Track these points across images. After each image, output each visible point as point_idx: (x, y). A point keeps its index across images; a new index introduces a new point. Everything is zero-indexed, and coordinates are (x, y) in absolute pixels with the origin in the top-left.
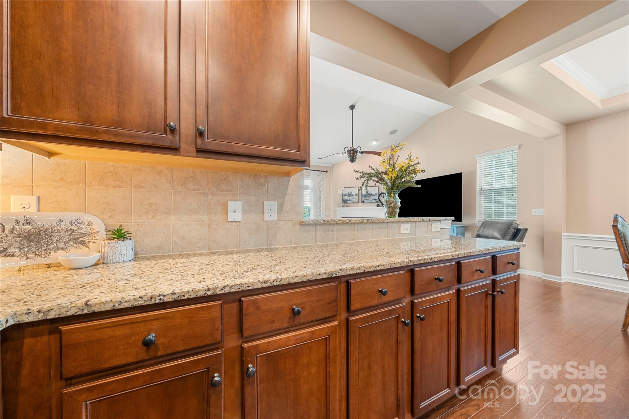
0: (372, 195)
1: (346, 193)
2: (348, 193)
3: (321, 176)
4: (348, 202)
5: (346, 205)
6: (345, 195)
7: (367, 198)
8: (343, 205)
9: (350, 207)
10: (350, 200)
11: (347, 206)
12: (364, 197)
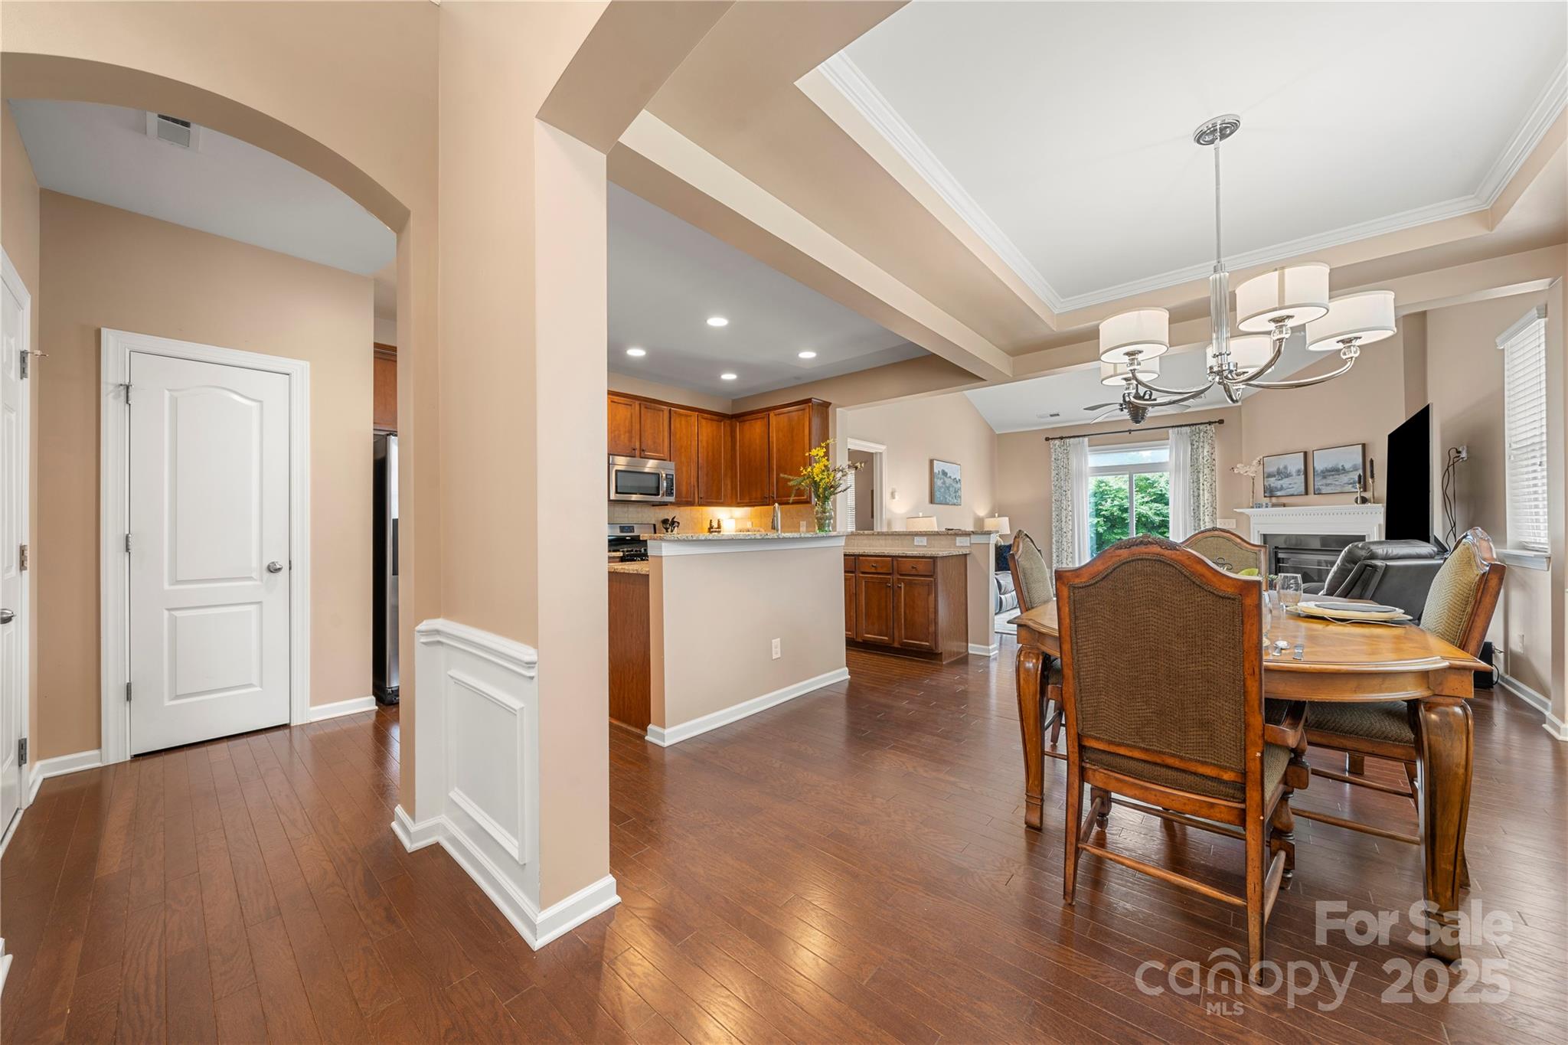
0: (1344, 469)
1: (1273, 469)
2: (1278, 469)
3: (1203, 434)
4: (1279, 493)
5: (1274, 500)
6: (1270, 476)
7: (1329, 482)
9: (1285, 505)
10: (1282, 489)
11: (1277, 505)
12: (1320, 478)
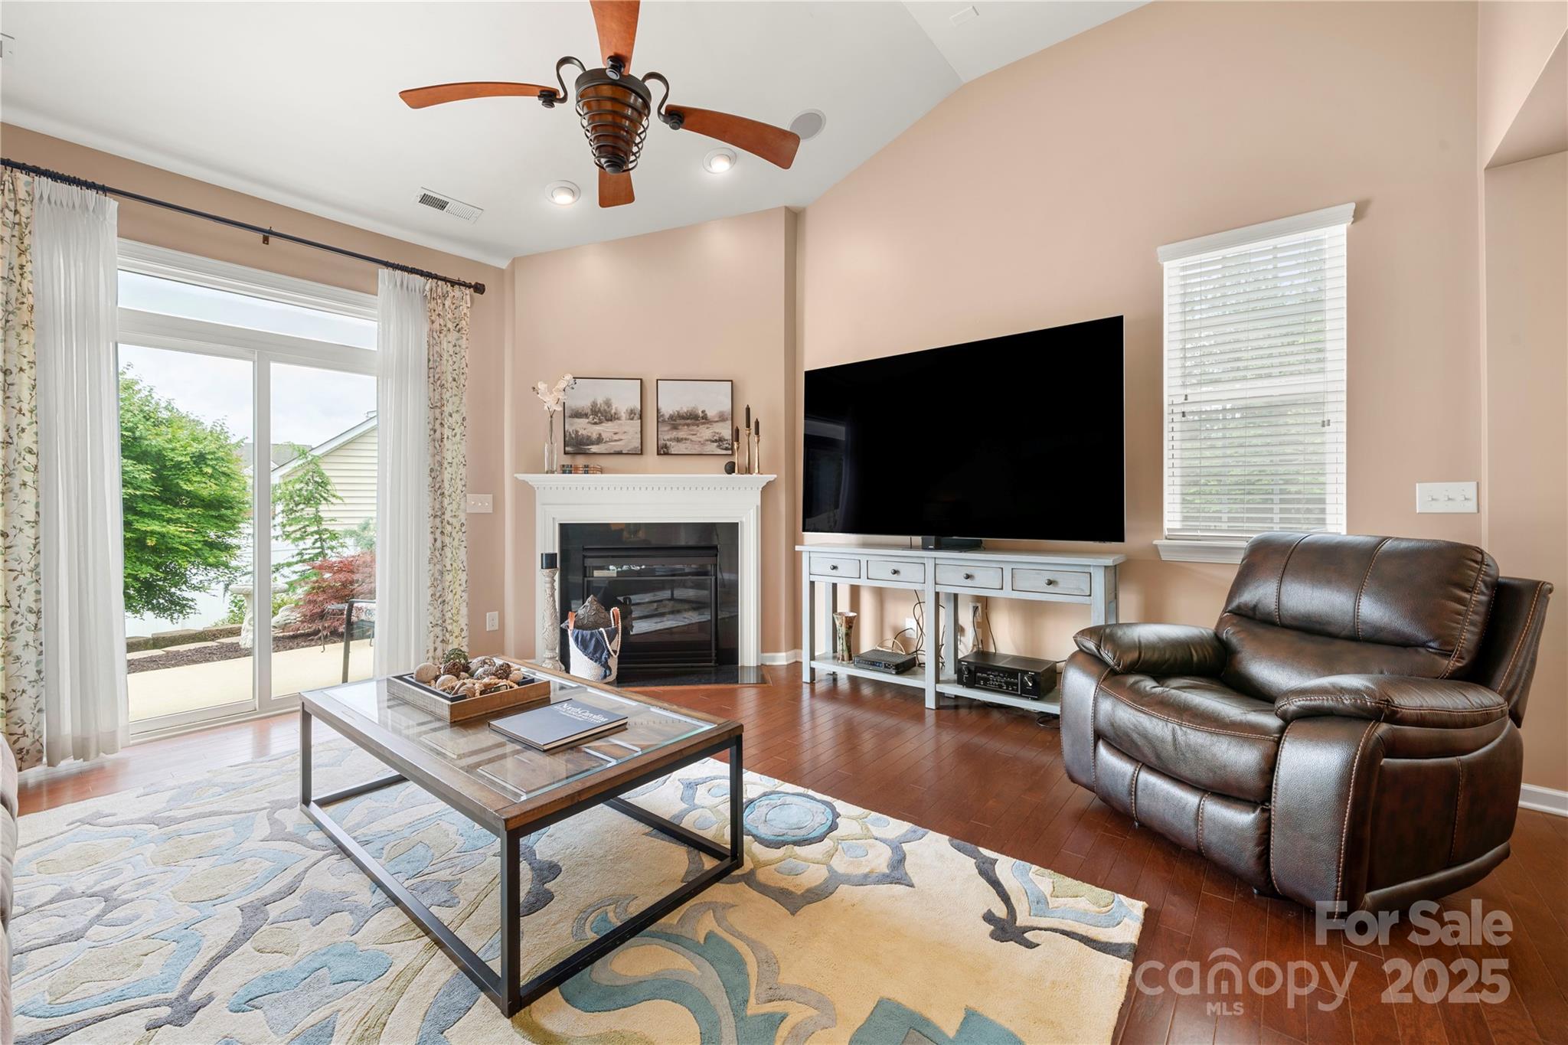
0: (705, 417)
1: (583, 403)
2: (594, 404)
3: (448, 303)
4: (594, 449)
5: (580, 461)
6: (578, 415)
7: (681, 434)
8: (567, 460)
9: (602, 471)
10: (599, 440)
11: (587, 470)
12: (666, 428)
